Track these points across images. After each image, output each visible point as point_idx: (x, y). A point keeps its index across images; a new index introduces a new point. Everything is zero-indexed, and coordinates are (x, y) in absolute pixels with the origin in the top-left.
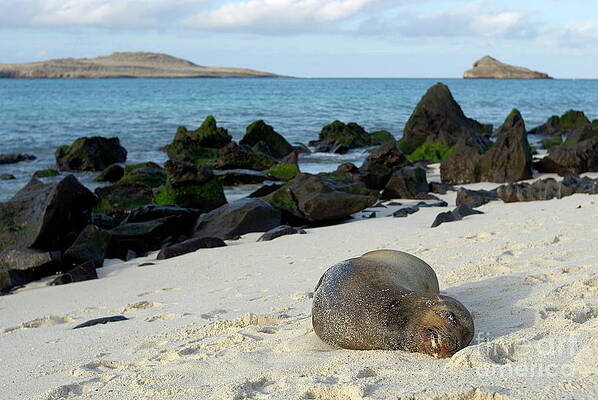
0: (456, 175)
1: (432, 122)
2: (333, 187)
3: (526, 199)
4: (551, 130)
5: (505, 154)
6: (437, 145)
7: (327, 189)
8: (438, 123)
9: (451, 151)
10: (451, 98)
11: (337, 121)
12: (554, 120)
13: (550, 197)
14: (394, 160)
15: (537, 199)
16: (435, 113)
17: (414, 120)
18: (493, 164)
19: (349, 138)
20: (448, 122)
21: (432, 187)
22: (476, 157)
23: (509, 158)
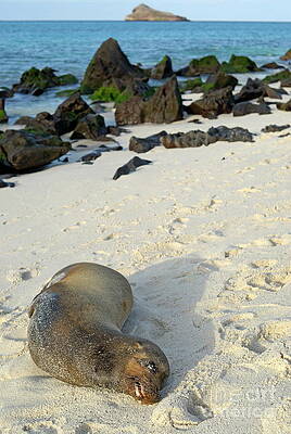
0: (127, 118)
1: (106, 69)
2: (34, 141)
3: (182, 146)
4: (193, 70)
5: (163, 101)
6: (110, 89)
7: (29, 144)
8: (110, 70)
9: (121, 95)
10: (119, 49)
11: (33, 68)
12: (195, 63)
13: (200, 144)
14: (79, 108)
15: (190, 146)
16: (108, 62)
17: (92, 68)
18: (154, 109)
19: (43, 82)
20: (118, 69)
21: (109, 130)
22: (141, 104)
23: (166, 104)
